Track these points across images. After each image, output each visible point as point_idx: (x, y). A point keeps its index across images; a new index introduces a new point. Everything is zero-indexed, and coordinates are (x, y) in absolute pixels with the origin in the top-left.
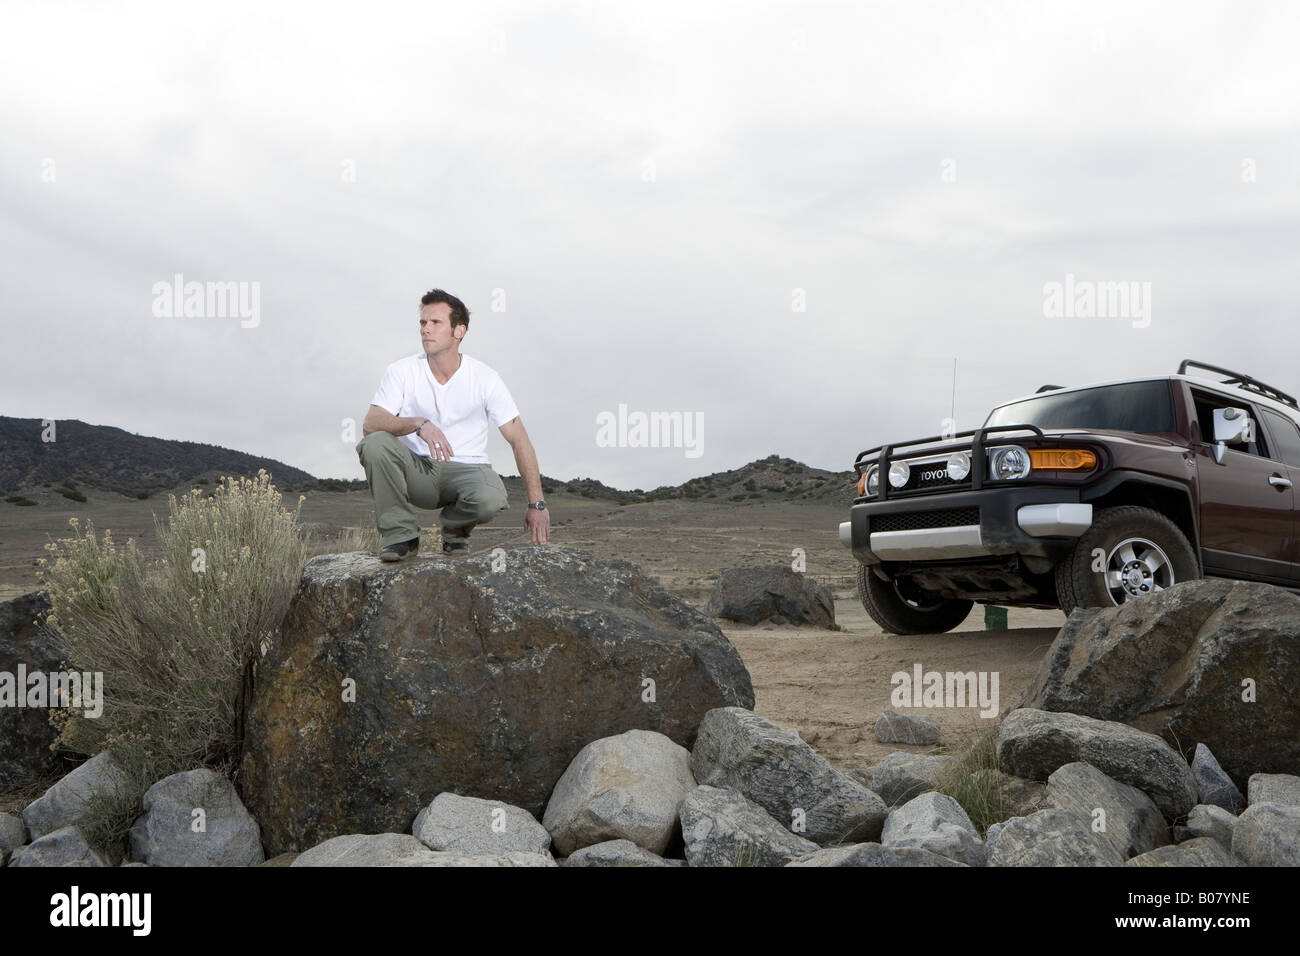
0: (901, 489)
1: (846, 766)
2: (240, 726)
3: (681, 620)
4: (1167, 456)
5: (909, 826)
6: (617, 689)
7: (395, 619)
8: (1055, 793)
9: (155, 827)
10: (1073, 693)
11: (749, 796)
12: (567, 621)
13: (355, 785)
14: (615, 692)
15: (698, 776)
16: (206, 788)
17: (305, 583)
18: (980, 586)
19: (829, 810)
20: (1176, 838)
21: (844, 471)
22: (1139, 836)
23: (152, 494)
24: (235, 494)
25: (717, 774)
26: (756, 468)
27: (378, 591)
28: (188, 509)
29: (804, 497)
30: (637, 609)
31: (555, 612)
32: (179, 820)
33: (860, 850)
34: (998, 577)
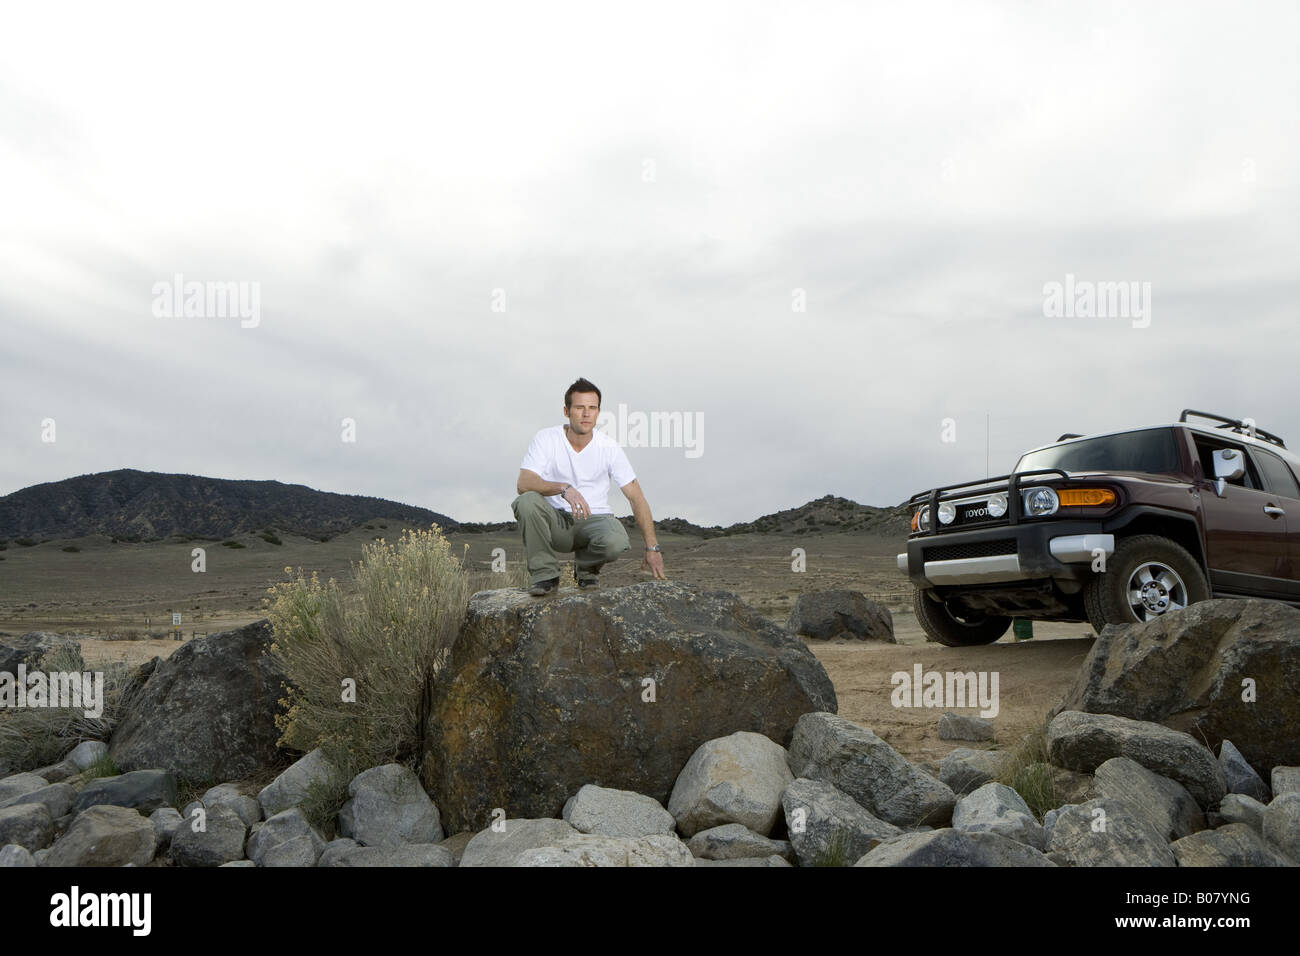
0: (949, 525)
1: (915, 760)
2: (421, 730)
3: (775, 639)
4: (1175, 491)
5: (976, 812)
6: (725, 698)
7: (545, 642)
8: (1101, 784)
9: (359, 810)
10: (1111, 697)
11: (839, 787)
12: (683, 642)
13: (515, 778)
14: (723, 701)
15: (795, 771)
16: (397, 779)
17: (470, 614)
18: (1019, 604)
19: (907, 798)
20: (1211, 824)
21: (888, 506)
22: (1178, 821)
23: (331, 538)
24: (413, 545)
25: (811, 767)
26: (815, 506)
27: (530, 621)
28: (376, 554)
29: (856, 529)
30: (738, 631)
31: (672, 635)
32: (377, 805)
33: (941, 835)
34: (1034, 597)
